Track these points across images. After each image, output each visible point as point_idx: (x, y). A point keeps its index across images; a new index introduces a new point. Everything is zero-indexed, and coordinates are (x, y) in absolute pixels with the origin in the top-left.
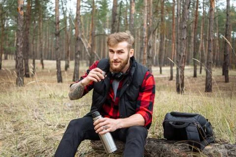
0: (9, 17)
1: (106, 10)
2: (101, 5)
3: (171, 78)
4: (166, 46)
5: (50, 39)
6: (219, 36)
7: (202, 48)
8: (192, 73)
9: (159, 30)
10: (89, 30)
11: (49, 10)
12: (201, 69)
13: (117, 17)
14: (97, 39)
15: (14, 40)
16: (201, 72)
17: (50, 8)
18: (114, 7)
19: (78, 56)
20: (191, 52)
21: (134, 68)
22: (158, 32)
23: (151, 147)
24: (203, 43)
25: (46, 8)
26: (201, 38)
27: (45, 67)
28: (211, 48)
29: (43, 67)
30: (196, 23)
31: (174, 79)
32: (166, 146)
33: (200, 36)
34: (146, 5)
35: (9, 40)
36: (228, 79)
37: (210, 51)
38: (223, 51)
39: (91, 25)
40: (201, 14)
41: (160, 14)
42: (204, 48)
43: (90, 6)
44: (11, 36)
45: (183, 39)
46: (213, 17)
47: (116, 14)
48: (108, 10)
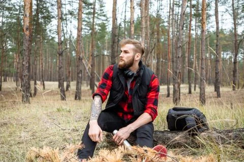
0: (8, 40)
1: (105, 32)
2: (100, 28)
3: (168, 95)
4: (162, 66)
5: (50, 60)
6: (210, 56)
7: (195, 66)
8: (187, 91)
9: (156, 51)
10: (89, 51)
11: (49, 32)
12: (195, 87)
13: (116, 38)
14: (96, 60)
15: (14, 62)
16: (195, 90)
17: (50, 31)
18: (113, 28)
19: (80, 75)
20: (185, 71)
21: (142, 71)
22: (154, 52)
23: (157, 137)
24: (197, 62)
25: (46, 30)
26: (194, 58)
27: (46, 88)
28: (204, 66)
29: (44, 88)
30: (189, 43)
31: (171, 96)
33: (193, 56)
34: (144, 27)
35: (8, 62)
36: (220, 94)
37: (203, 69)
38: (215, 69)
39: (90, 47)
40: (194, 36)
41: (156, 36)
42: (197, 67)
43: (89, 28)
44: (10, 59)
45: (179, 57)
46: (205, 38)
47: (116, 36)
48: (107, 33)
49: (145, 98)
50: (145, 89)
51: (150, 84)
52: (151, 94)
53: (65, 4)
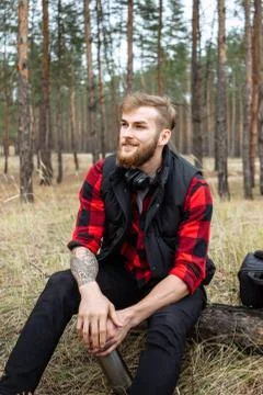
2: (175, 53)
18: (193, 53)
23: (216, 322)
27: (80, 166)
29: (77, 168)
32: (245, 320)
48: (187, 61)
49: (175, 236)
50: (173, 214)
51: (186, 203)
52: (187, 228)
53: (108, 14)
